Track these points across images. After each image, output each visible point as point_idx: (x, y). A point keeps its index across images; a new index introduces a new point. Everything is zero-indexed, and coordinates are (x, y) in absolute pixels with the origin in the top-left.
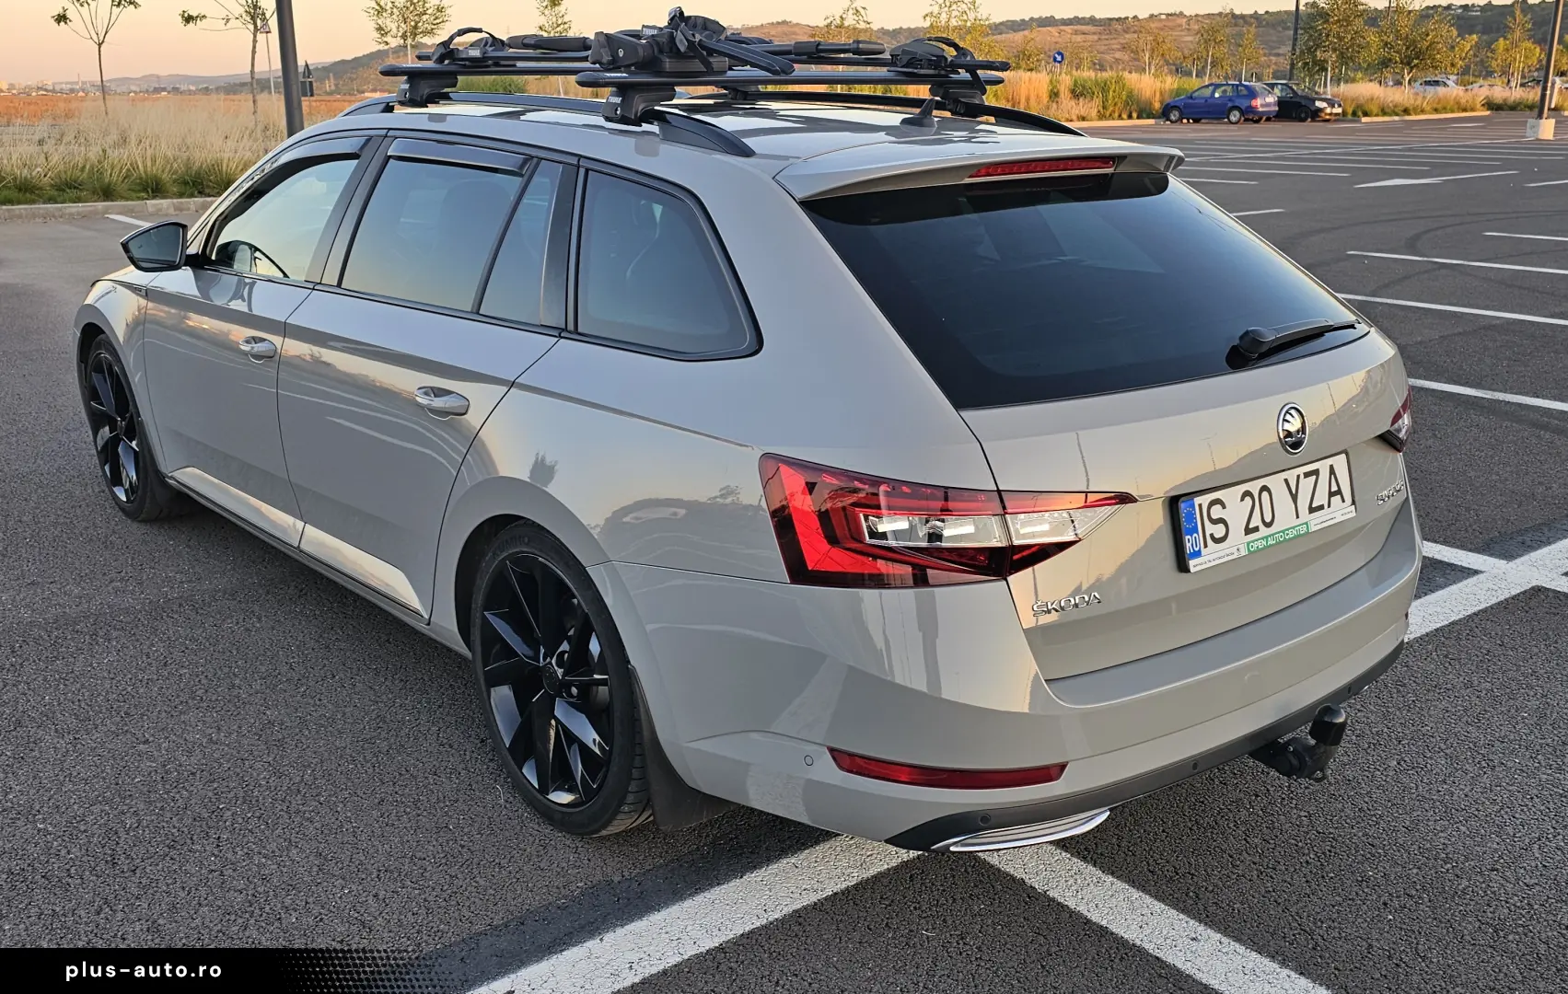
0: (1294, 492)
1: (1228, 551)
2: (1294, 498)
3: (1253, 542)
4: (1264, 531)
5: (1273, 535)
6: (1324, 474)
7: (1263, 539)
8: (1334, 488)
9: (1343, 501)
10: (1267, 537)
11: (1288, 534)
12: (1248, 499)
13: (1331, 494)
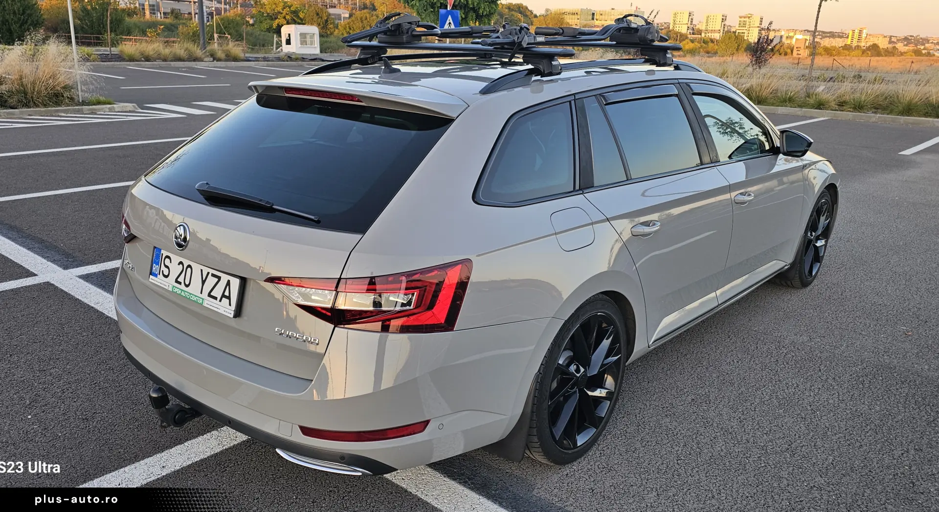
0: (204, 279)
1: (165, 283)
2: (203, 282)
3: (176, 287)
4: (183, 287)
5: (185, 291)
6: (223, 283)
7: (180, 289)
8: (227, 294)
9: (230, 305)
10: (182, 290)
11: (192, 297)
12: (181, 265)
13: (223, 296)
